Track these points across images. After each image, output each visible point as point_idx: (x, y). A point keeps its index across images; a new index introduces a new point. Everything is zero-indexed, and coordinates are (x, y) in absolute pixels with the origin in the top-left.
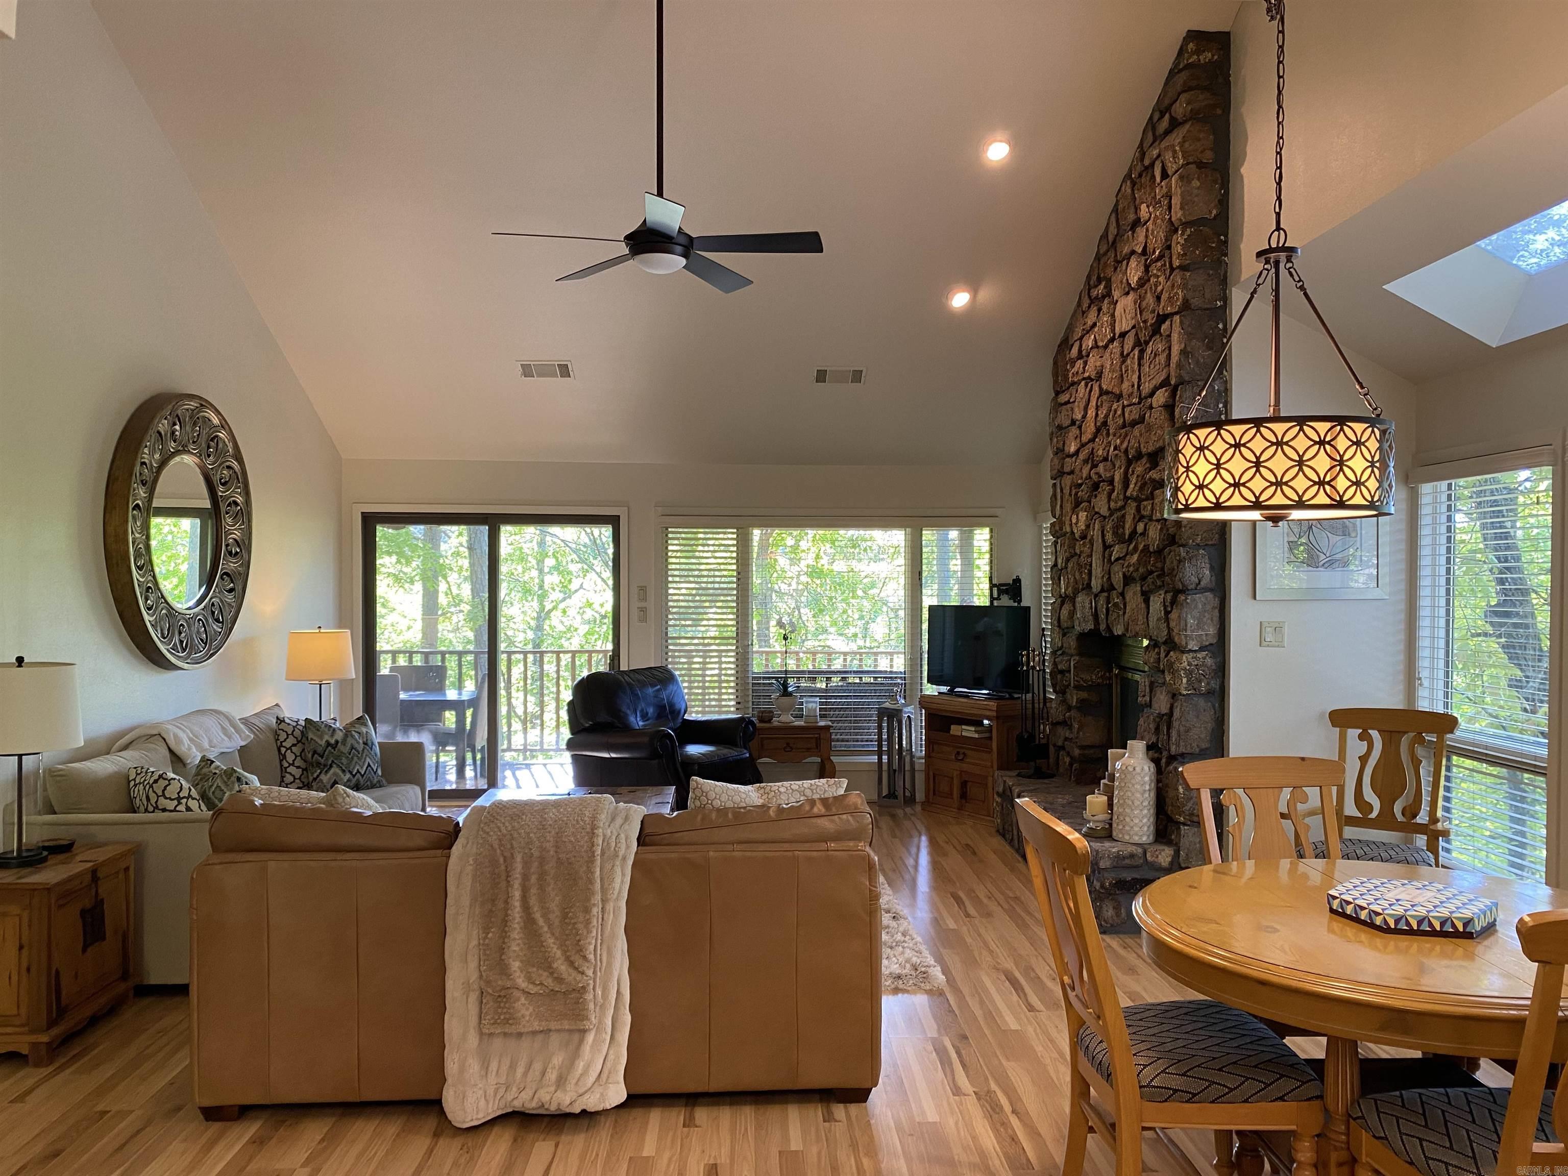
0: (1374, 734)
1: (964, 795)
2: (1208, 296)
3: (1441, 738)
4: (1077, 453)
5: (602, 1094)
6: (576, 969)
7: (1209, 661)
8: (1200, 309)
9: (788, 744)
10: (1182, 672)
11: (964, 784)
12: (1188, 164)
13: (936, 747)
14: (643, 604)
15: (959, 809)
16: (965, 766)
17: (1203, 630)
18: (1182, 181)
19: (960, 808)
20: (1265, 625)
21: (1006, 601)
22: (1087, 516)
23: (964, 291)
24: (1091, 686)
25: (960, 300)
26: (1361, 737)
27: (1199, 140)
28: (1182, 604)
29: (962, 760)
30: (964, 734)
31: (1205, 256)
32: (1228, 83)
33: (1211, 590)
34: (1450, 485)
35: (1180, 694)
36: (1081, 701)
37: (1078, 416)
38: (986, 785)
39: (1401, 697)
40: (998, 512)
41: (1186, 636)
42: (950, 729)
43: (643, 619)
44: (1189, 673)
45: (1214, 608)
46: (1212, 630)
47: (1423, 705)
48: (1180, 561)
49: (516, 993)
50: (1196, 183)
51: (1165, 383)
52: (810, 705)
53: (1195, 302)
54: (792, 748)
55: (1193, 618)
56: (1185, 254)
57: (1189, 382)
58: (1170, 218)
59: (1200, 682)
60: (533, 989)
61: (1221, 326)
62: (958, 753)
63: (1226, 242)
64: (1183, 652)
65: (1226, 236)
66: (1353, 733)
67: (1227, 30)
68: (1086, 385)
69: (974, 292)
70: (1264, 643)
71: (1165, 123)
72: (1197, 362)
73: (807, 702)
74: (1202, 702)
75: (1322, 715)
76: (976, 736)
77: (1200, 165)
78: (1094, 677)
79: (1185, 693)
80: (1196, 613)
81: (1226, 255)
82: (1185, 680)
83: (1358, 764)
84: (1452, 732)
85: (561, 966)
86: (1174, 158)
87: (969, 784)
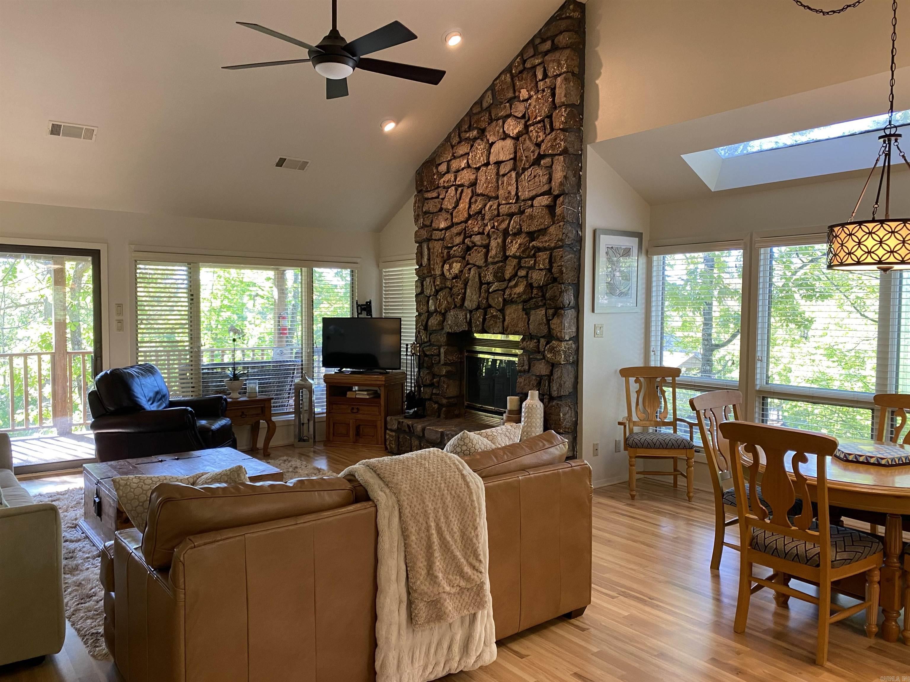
0: (642, 379)
1: (358, 434)
2: (576, 147)
3: (674, 380)
4: (447, 229)
5: (490, 652)
6: (477, 570)
7: (573, 346)
8: (572, 154)
9: (243, 413)
10: (562, 352)
11: (358, 428)
12: (568, 72)
13: (334, 406)
14: (120, 318)
15: (354, 443)
16: (359, 416)
17: (571, 329)
18: (566, 81)
19: (356, 442)
20: (596, 325)
21: (364, 315)
22: (461, 266)
23: (390, 122)
24: (452, 363)
25: (389, 127)
26: (636, 382)
27: (573, 60)
28: (562, 316)
29: (357, 412)
30: (357, 396)
31: (574, 125)
32: (584, 32)
33: (573, 308)
34: (664, 257)
35: (560, 364)
36: (447, 372)
37: (448, 205)
38: (376, 426)
39: (642, 361)
40: (358, 260)
41: (564, 332)
42: (346, 394)
43: (120, 329)
44: (565, 352)
45: (575, 317)
46: (574, 329)
47: (652, 364)
48: (561, 292)
49: (445, 596)
50: (572, 84)
51: (548, 192)
52: (251, 385)
53: (571, 150)
54: (246, 415)
55: (567, 322)
56: (566, 122)
57: (567, 194)
58: (554, 100)
59: (570, 357)
60: (453, 590)
61: (580, 165)
62: (353, 409)
63: (582, 119)
64: (561, 341)
65: (583, 116)
66: (632, 380)
67: (584, 2)
68: (456, 190)
69: (397, 123)
70: (596, 336)
71: (548, 45)
72: (570, 184)
73: (249, 383)
74: (570, 367)
75: (616, 371)
76: (368, 397)
77: (573, 74)
78: (454, 358)
79: (563, 363)
80: (568, 320)
81: (582, 126)
82: (563, 356)
83: (636, 395)
84: (679, 376)
85: (467, 569)
86: (558, 67)
87: (361, 427)
